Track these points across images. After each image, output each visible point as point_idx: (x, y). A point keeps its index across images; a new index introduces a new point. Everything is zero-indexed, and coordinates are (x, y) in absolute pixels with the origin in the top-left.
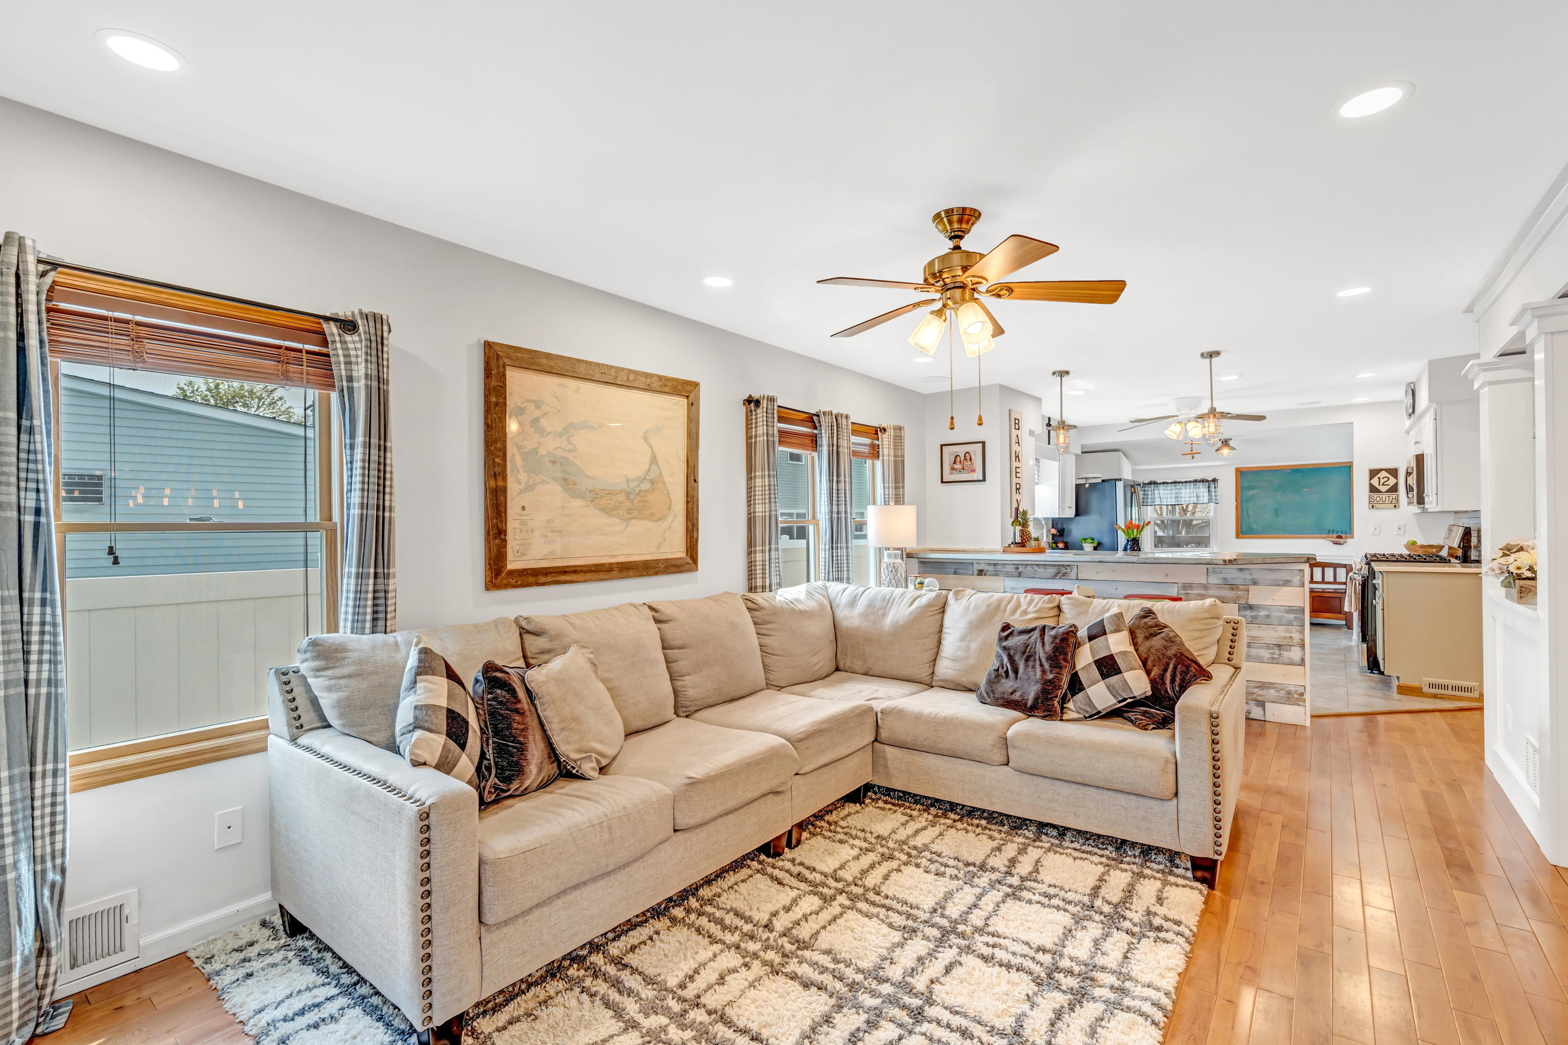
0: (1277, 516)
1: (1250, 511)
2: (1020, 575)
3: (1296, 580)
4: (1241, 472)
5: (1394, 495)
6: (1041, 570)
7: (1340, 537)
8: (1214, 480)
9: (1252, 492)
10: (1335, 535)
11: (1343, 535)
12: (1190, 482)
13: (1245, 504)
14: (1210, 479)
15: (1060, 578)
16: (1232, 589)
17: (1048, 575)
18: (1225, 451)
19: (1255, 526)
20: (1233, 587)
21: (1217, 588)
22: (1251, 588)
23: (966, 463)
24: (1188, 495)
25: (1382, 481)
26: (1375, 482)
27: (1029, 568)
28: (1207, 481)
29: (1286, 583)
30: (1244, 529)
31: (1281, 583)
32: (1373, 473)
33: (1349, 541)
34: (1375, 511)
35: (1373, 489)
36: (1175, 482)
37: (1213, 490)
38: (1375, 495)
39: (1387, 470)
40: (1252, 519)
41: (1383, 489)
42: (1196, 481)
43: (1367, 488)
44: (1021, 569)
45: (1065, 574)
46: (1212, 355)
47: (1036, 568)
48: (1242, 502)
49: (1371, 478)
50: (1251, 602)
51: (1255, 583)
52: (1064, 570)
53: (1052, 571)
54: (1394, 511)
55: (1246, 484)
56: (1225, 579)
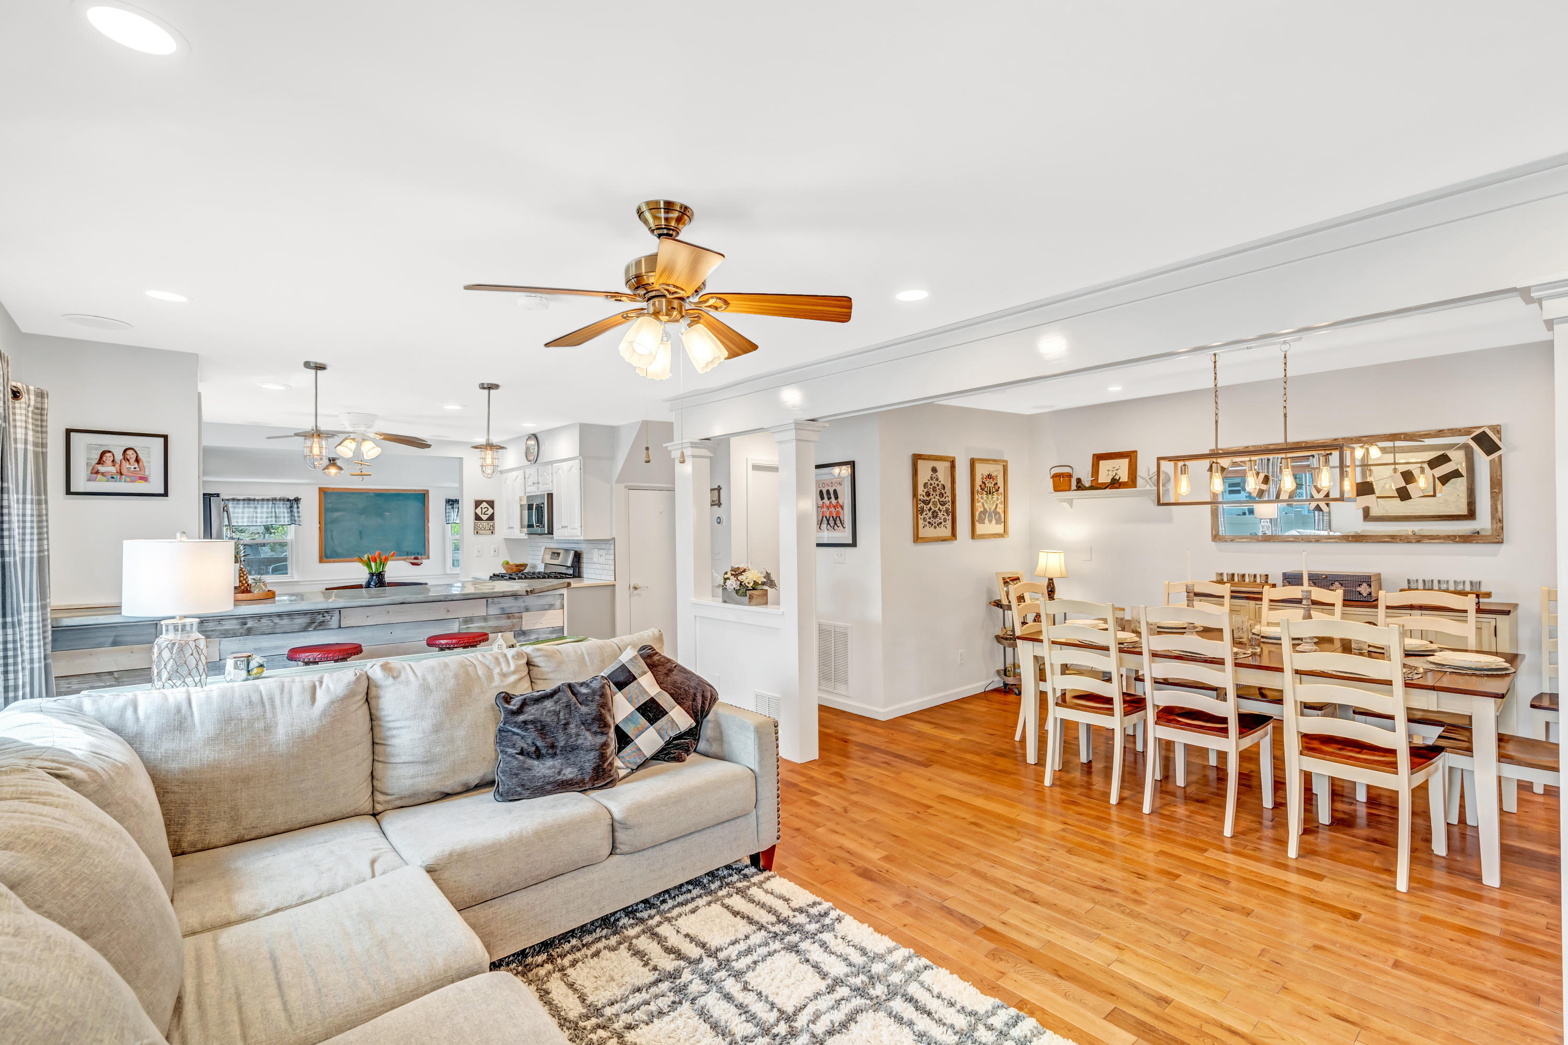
0: (361, 539)
1: (335, 534)
2: (249, 632)
3: (558, 603)
4: (325, 493)
5: (491, 523)
6: (286, 621)
7: (416, 558)
8: (297, 500)
9: (336, 515)
10: (413, 557)
11: (419, 557)
12: (268, 500)
13: (329, 526)
14: (292, 498)
15: (315, 629)
16: (509, 618)
17: (297, 627)
18: (333, 471)
19: (339, 550)
20: (509, 616)
21: (496, 618)
22: (524, 614)
23: (126, 465)
24: (265, 515)
25: (484, 511)
26: (479, 511)
27: (264, 621)
28: (288, 500)
29: (551, 607)
30: (329, 553)
31: (547, 607)
32: (478, 503)
33: (425, 561)
34: (479, 537)
35: (478, 518)
36: (249, 500)
37: (295, 510)
38: (479, 522)
39: (487, 502)
40: (336, 542)
41: (484, 517)
42: (274, 500)
43: (473, 517)
44: (250, 624)
45: (322, 623)
46: (491, 387)
47: (277, 620)
48: (326, 524)
49: (476, 507)
50: (524, 628)
51: (527, 610)
52: (320, 618)
53: (302, 621)
54: (491, 537)
55: (330, 506)
56: (502, 609)
